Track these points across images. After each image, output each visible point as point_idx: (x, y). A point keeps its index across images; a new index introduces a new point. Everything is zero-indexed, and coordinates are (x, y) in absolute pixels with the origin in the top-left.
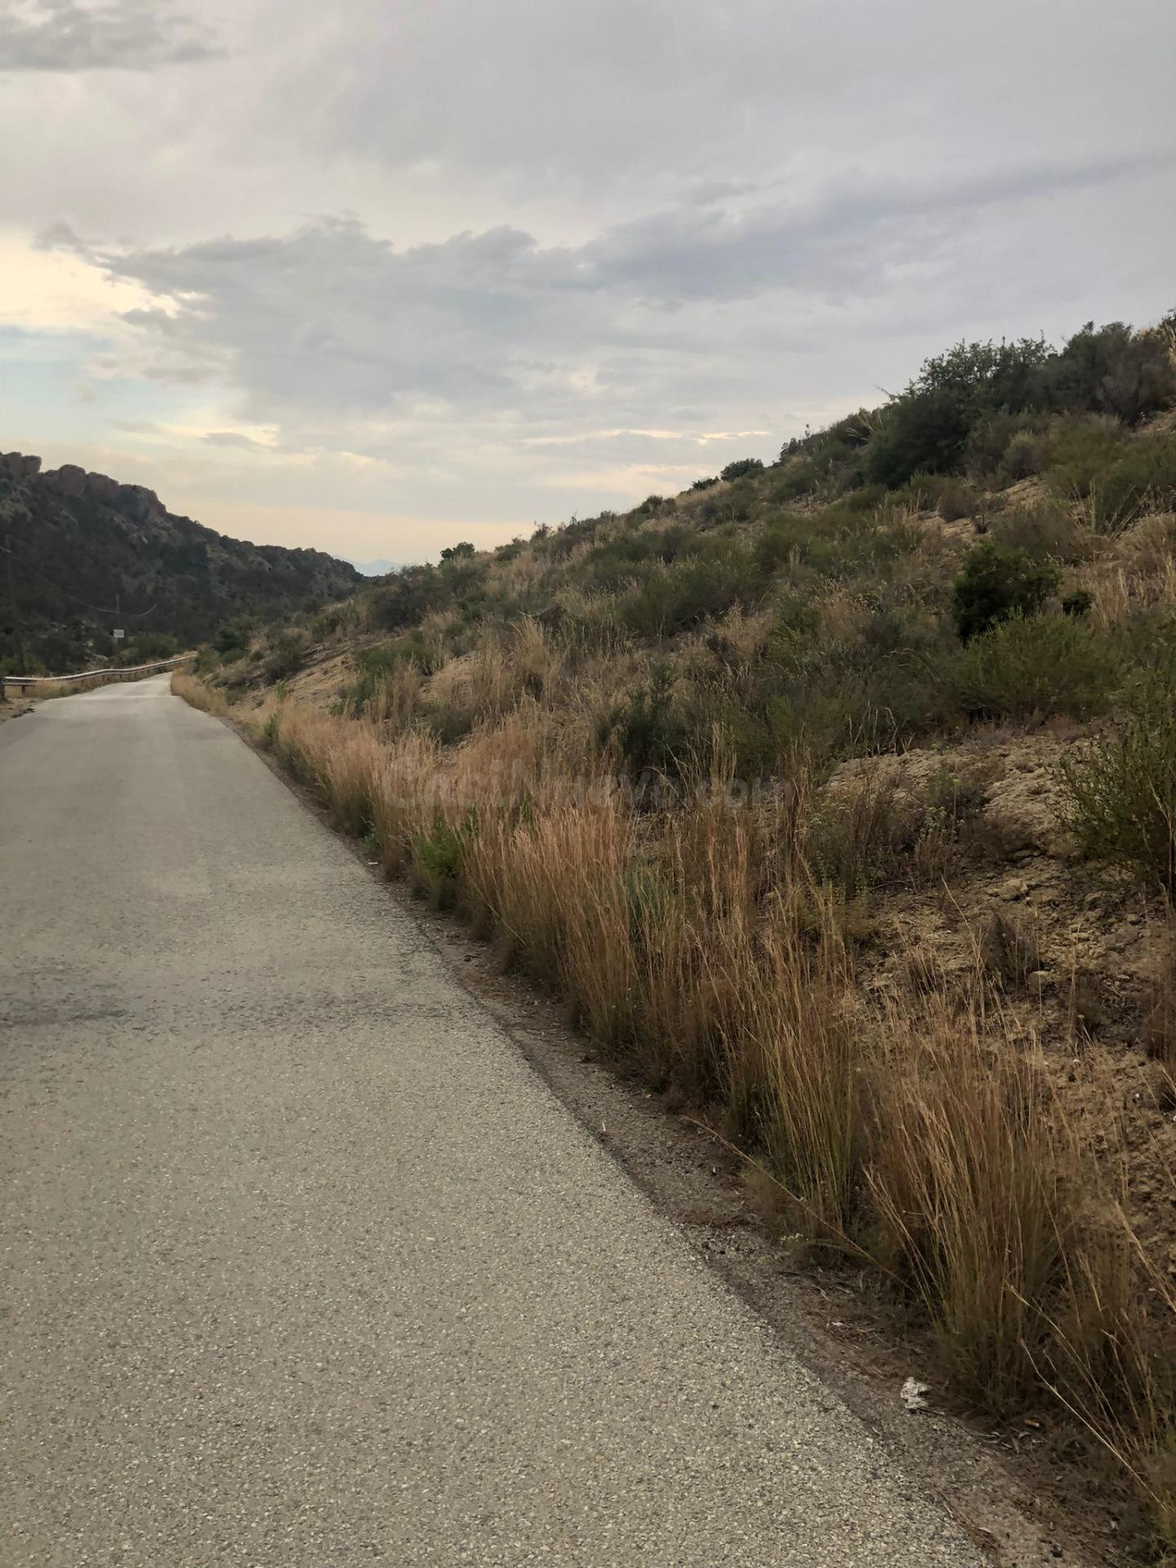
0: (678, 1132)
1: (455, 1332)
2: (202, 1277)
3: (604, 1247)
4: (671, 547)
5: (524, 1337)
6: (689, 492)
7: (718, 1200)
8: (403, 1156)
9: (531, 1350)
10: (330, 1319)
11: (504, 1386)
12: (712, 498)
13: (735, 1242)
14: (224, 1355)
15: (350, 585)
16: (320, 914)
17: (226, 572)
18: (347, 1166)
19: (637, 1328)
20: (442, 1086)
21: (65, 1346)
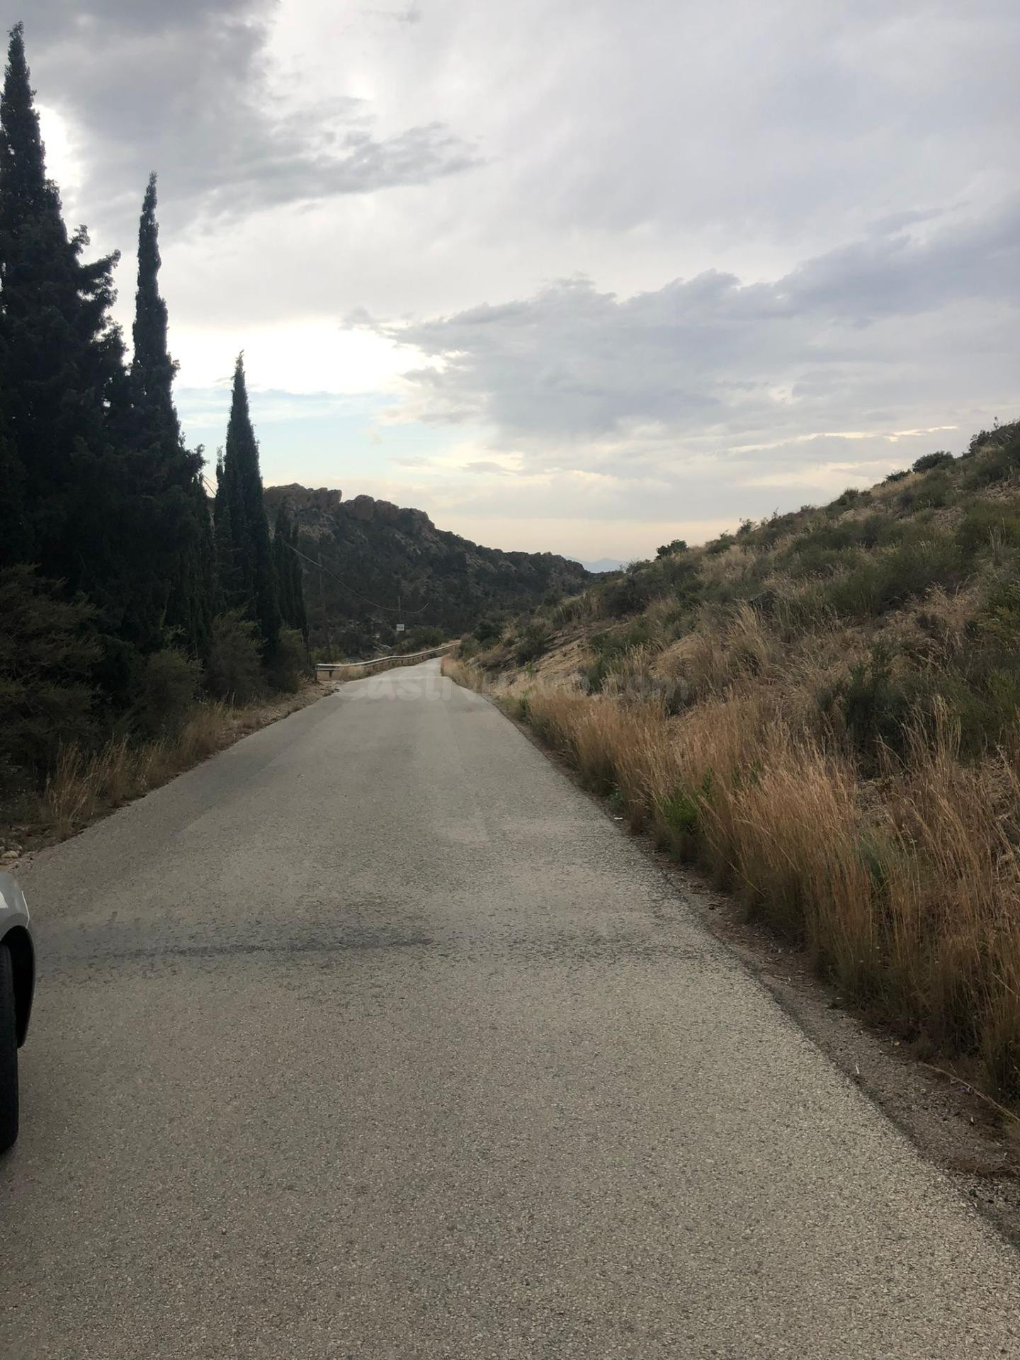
0: (930, 1080)
1: (743, 1252)
2: (517, 1177)
3: (874, 1185)
4: (871, 535)
5: (808, 1264)
6: (883, 484)
7: (978, 1148)
8: (676, 1083)
9: (816, 1277)
10: (630, 1226)
11: (795, 1309)
12: (907, 489)
13: (1003, 1193)
14: (543, 1248)
15: (579, 581)
16: (579, 861)
17: (481, 574)
18: (629, 1088)
19: (917, 1267)
20: (704, 1022)
21: (413, 1224)
